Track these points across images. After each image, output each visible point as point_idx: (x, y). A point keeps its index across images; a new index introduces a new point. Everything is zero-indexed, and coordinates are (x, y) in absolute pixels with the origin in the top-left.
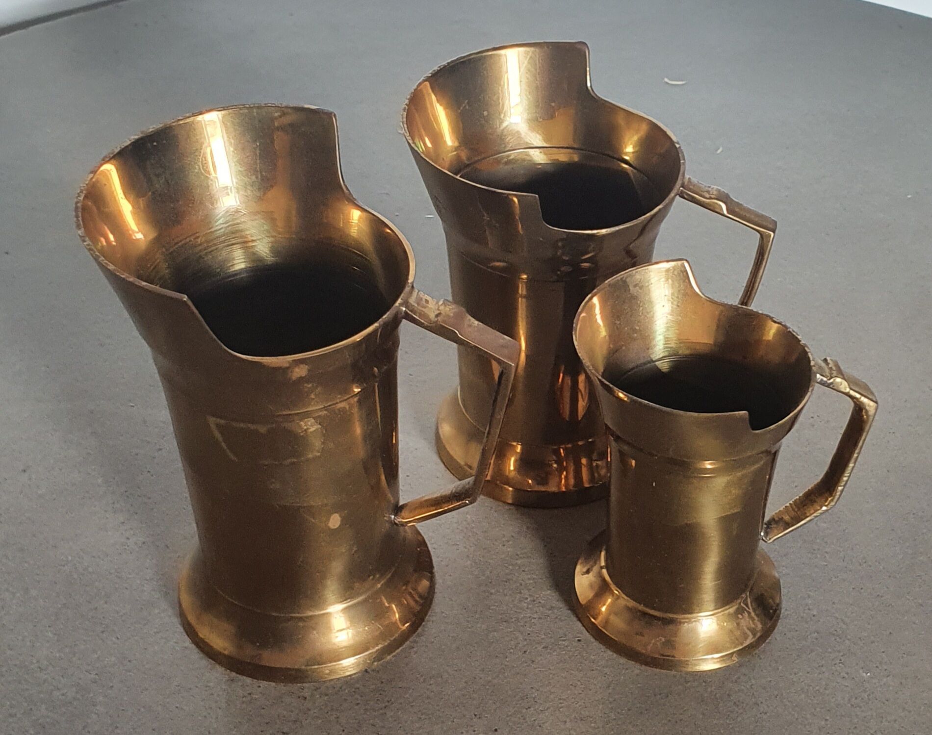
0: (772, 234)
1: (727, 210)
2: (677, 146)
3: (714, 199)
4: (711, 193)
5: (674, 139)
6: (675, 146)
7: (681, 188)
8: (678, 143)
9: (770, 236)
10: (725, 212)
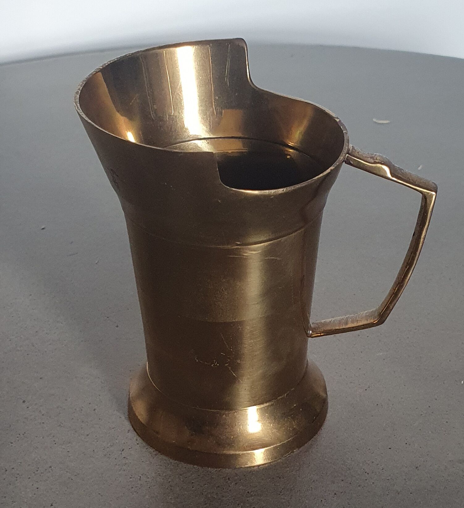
0: (434, 193)
1: (391, 173)
2: (338, 120)
3: (378, 163)
4: (375, 159)
5: (334, 115)
6: (336, 121)
7: (347, 155)
8: (338, 118)
9: (432, 195)
10: (389, 175)
